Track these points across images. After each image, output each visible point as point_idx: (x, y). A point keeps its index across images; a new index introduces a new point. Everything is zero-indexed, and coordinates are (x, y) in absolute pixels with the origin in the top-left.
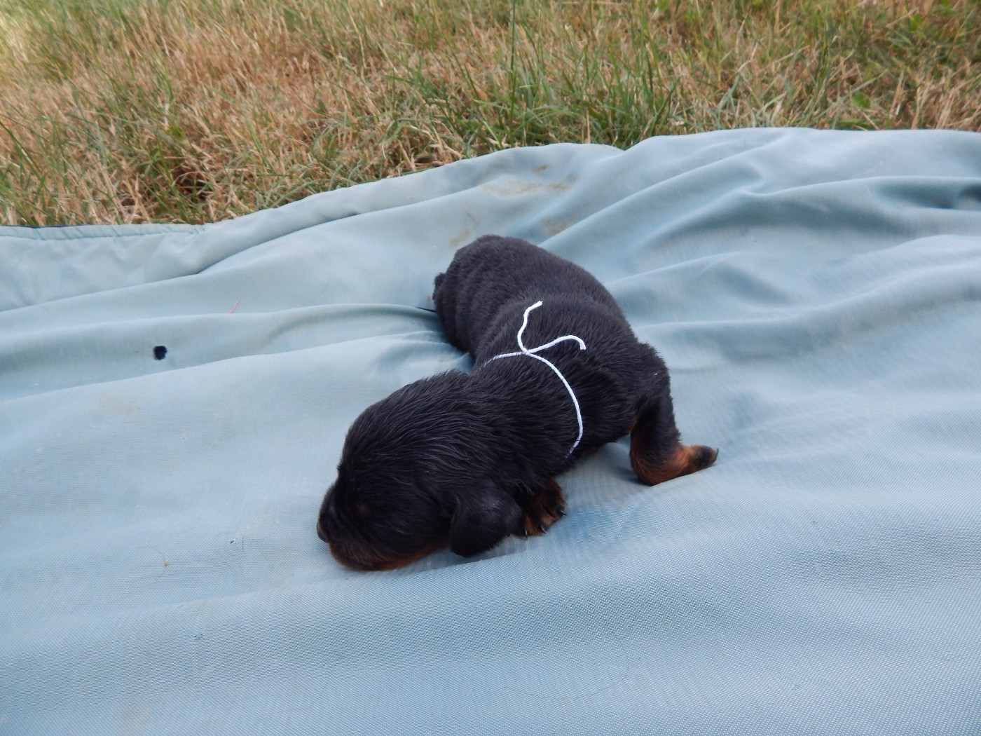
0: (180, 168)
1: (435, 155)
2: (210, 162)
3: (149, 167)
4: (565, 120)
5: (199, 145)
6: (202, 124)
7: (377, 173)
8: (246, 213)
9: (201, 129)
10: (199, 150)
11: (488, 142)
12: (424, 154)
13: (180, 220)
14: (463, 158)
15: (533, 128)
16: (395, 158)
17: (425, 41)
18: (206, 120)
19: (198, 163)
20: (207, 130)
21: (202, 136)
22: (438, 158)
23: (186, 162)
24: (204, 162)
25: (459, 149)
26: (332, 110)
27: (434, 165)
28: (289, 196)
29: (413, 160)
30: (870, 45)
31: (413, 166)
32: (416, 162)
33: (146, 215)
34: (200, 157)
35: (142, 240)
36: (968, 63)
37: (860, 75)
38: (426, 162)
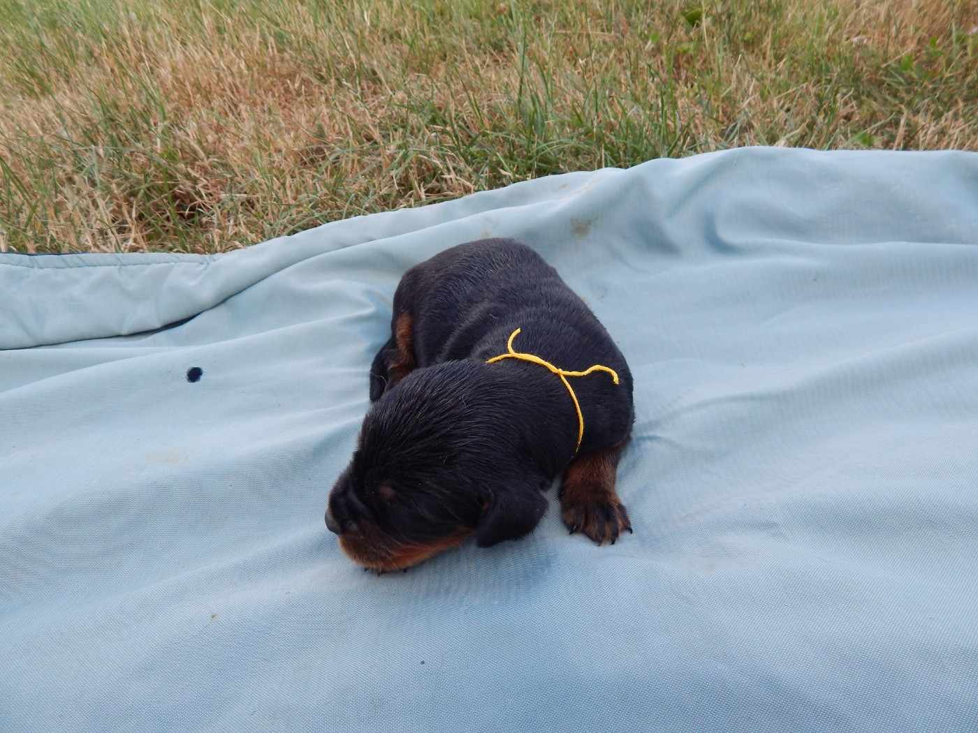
0: (174, 192)
1: (444, 186)
2: (205, 187)
3: (142, 191)
4: (577, 153)
5: (193, 169)
6: (197, 147)
7: (387, 203)
8: (254, 243)
9: (195, 152)
10: (193, 173)
11: (499, 172)
12: (434, 183)
13: (181, 249)
14: (476, 191)
15: (545, 160)
16: (405, 185)
17: (421, 64)
18: (200, 143)
19: (194, 188)
20: (202, 154)
21: (195, 160)
22: (448, 189)
23: (181, 186)
24: (199, 187)
25: (469, 178)
26: (332, 136)
27: (445, 196)
28: (299, 227)
29: (423, 190)
30: (863, 83)
31: (423, 196)
32: (426, 192)
33: (143, 244)
34: (195, 181)
35: (149, 270)
36: (961, 104)
37: (857, 112)
38: (437, 194)
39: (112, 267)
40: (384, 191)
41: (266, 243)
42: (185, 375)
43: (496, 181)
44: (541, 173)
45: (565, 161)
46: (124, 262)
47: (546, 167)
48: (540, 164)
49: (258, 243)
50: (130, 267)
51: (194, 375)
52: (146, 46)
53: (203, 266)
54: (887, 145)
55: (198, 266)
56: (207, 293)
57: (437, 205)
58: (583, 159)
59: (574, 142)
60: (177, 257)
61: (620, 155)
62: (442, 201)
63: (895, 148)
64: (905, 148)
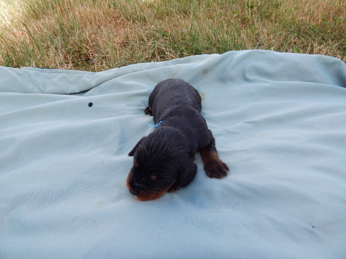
0: (81, 53)
1: (166, 56)
2: (91, 52)
3: (72, 52)
4: (207, 49)
5: (87, 46)
6: (89, 39)
7: (147, 60)
8: (107, 69)
9: (88, 41)
11: (183, 53)
12: (162, 55)
13: (85, 70)
14: (175, 58)
15: (197, 50)
16: (154, 55)
17: (160, 16)
19: (88, 52)
20: (90, 41)
21: (88, 43)
22: (167, 57)
23: (84, 51)
25: (173, 54)
26: (131, 38)
27: (165, 59)
28: (121, 66)
29: (159, 57)
30: (301, 32)
31: (159, 59)
32: (160, 58)
33: (73, 68)
34: (88, 50)
35: (76, 75)
36: (330, 41)
37: (298, 41)
38: (163, 58)
39: (65, 74)
40: (147, 57)
41: (111, 70)
42: (88, 105)
43: (181, 56)
44: (195, 54)
45: (204, 51)
46: (69, 73)
47: (197, 52)
48: (196, 51)
49: (109, 69)
50: (71, 74)
51: (90, 105)
52: (70, 4)
53: (92, 75)
54: (304, 52)
55: (90, 75)
56: (93, 83)
57: (163, 62)
58: (209, 51)
59: (207, 45)
60: (84, 72)
61: (220, 50)
62: (165, 61)
63: (306, 53)
64: (310, 53)
